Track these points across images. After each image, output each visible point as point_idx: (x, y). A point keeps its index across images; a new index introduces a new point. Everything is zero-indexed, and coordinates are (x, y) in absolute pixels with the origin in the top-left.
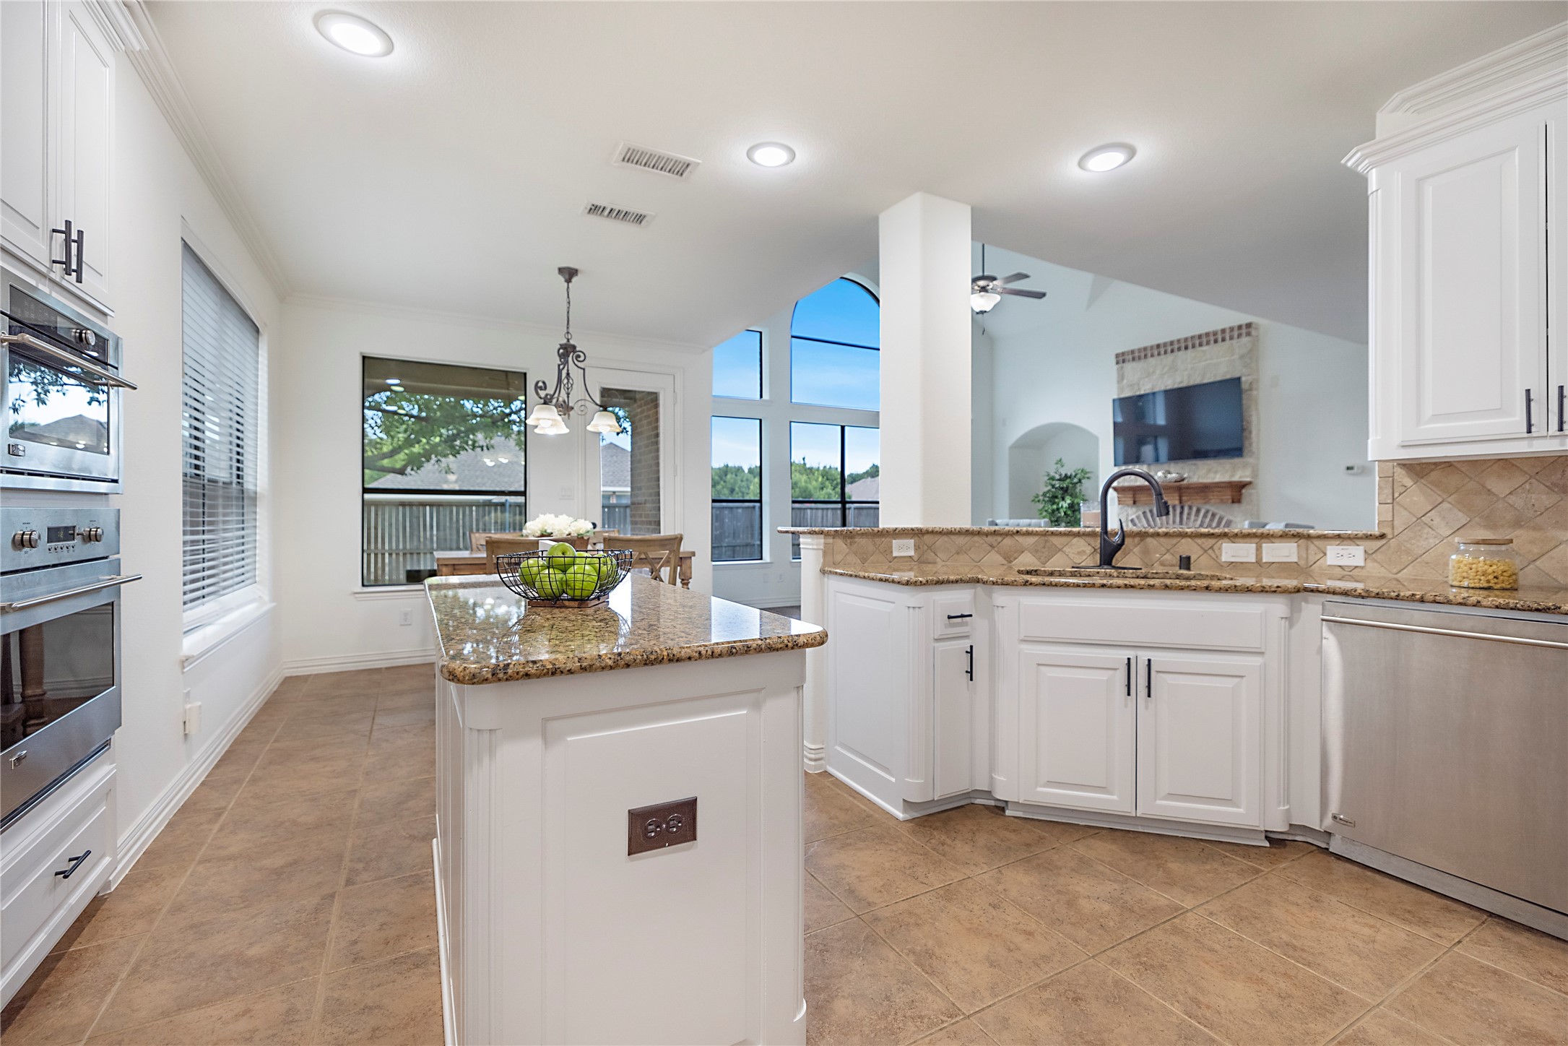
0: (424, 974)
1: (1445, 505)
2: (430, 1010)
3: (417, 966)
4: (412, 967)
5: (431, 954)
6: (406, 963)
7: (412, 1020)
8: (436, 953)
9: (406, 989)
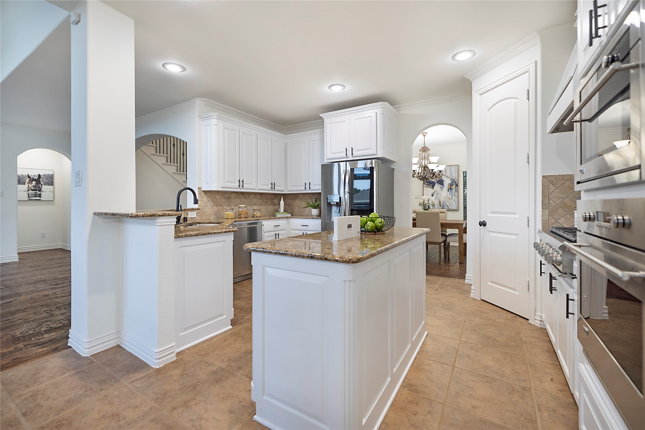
0: (410, 381)
1: (210, 201)
2: (414, 369)
3: (411, 385)
4: (413, 386)
5: (405, 386)
6: (414, 389)
7: (420, 369)
8: (402, 386)
9: (418, 380)
